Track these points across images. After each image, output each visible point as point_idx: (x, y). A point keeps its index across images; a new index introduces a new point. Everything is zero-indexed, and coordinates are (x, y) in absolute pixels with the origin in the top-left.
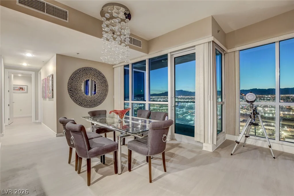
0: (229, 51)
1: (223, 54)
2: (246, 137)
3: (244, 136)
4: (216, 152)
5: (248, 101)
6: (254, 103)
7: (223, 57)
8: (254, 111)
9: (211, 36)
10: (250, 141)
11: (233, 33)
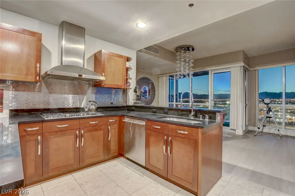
0: (251, 69)
1: (247, 71)
2: (264, 126)
3: (263, 125)
4: (245, 135)
5: (265, 104)
6: (269, 105)
7: (247, 73)
8: (269, 109)
9: (242, 62)
10: (266, 130)
11: (254, 57)
